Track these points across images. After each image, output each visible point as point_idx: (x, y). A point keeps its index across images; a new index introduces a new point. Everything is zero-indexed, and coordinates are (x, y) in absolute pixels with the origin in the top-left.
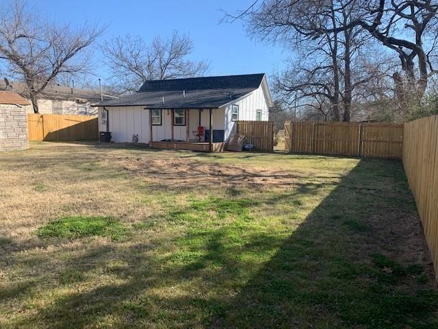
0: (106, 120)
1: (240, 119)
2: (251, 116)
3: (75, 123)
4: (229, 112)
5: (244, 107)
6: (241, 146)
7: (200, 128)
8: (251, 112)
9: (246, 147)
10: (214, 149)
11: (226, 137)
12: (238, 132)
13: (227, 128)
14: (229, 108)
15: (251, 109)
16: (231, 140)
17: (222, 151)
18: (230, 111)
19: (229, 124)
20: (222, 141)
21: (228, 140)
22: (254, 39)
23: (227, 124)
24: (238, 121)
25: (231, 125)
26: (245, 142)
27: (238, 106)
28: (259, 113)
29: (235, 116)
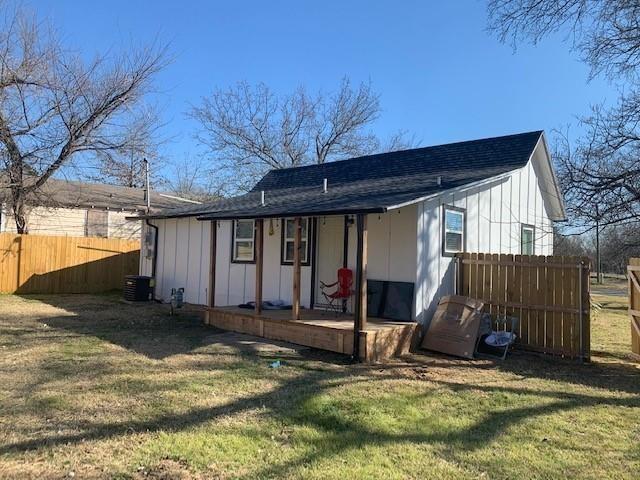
0: (152, 248)
1: (472, 248)
2: (506, 241)
3: (105, 255)
4: (433, 227)
5: (485, 213)
6: (471, 337)
7: (344, 273)
8: (505, 227)
9: (490, 340)
10: (369, 348)
11: (421, 305)
12: (463, 289)
13: (426, 274)
14: (432, 216)
15: (506, 219)
16: (440, 312)
17: (405, 351)
18: (435, 224)
19: (433, 265)
20: (408, 316)
21: (430, 313)
22: (509, 37)
23: (427, 261)
24: (465, 255)
25: (440, 268)
26: (488, 322)
27: (463, 210)
28: (527, 234)
29: (453, 240)
